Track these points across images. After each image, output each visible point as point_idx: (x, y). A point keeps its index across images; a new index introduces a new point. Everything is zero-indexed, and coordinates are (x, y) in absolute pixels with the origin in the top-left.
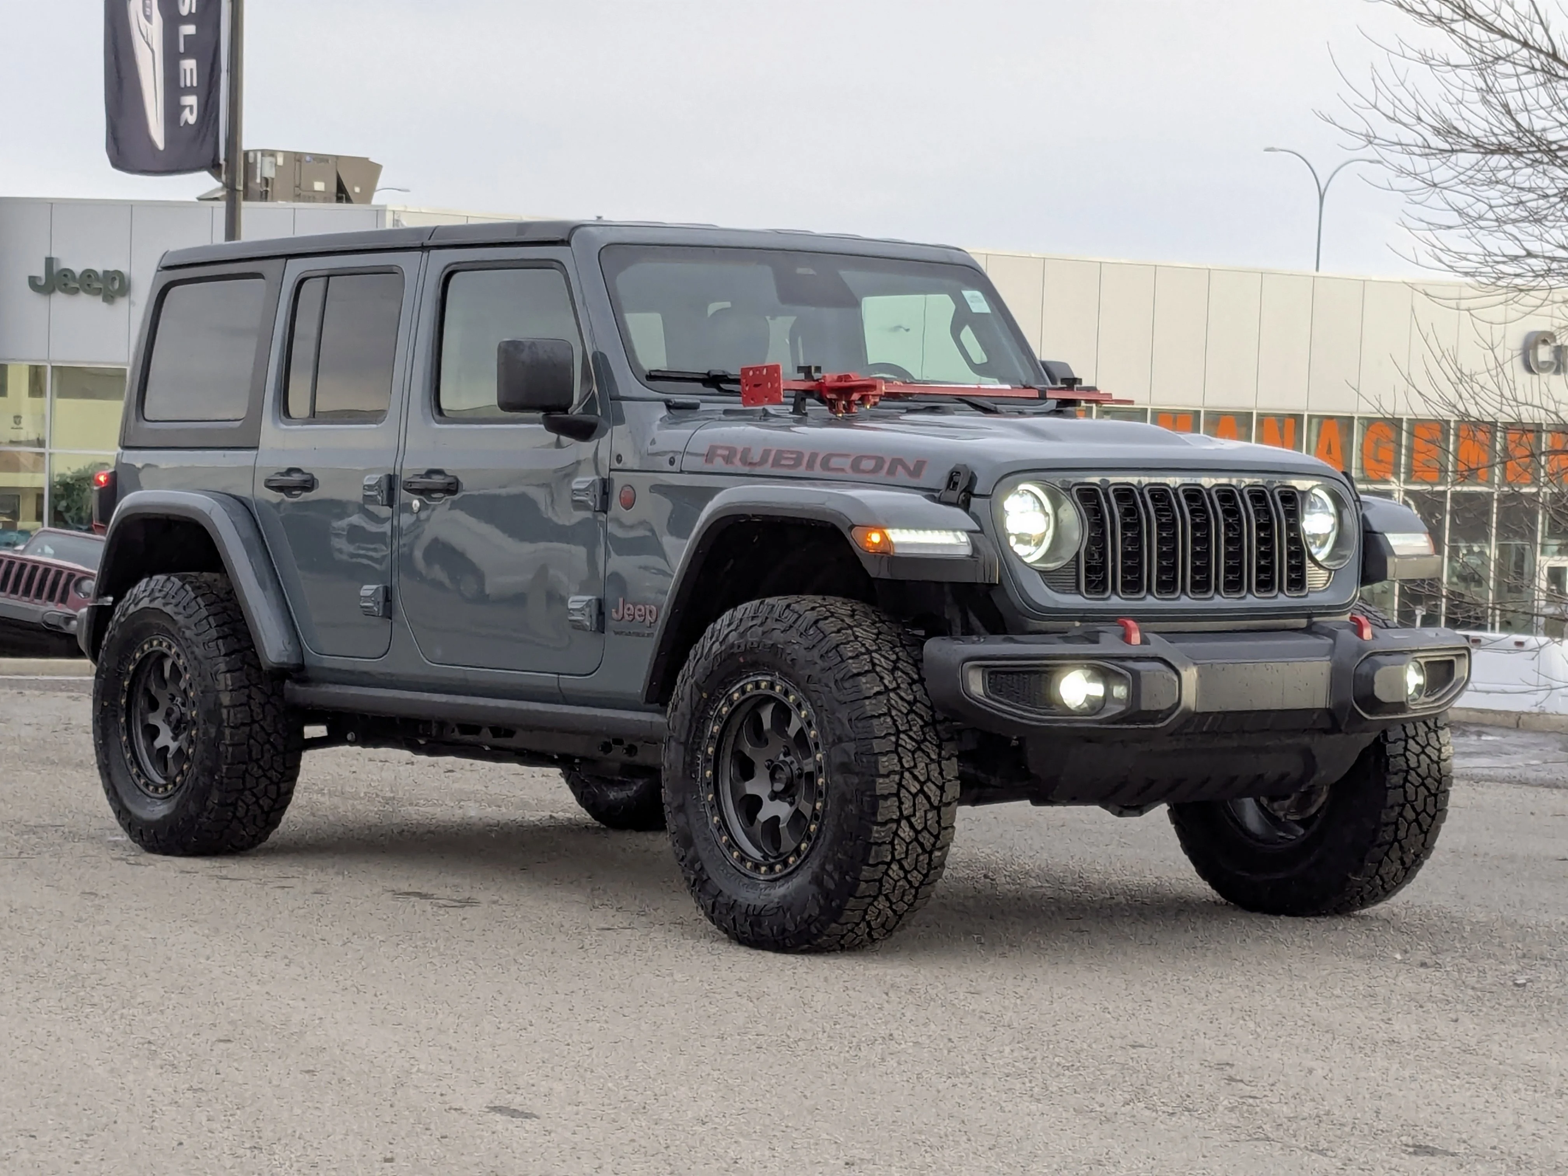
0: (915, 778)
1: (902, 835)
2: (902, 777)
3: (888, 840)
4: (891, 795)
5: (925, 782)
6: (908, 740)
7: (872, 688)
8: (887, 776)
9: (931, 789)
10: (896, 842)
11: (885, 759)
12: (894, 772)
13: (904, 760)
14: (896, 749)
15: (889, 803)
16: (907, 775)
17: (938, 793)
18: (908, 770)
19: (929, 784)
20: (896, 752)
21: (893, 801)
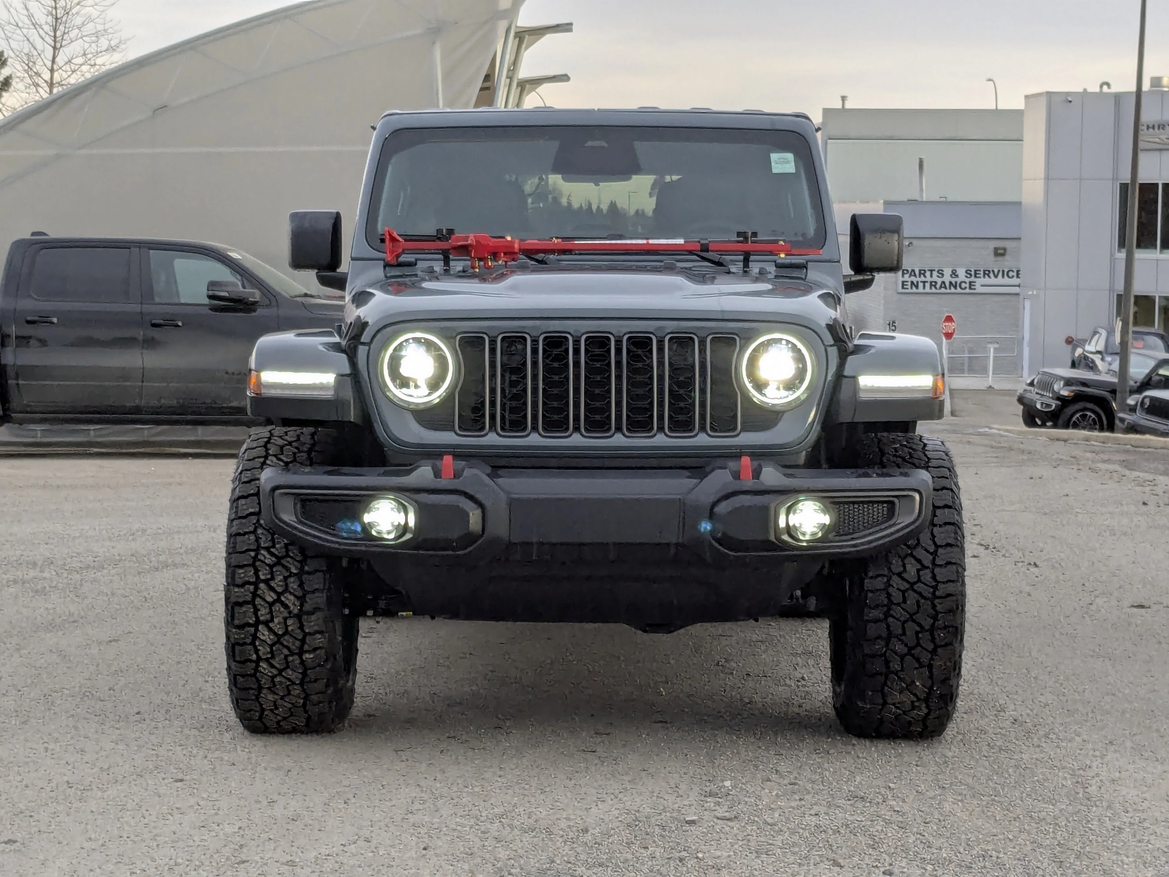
0: (272, 589)
1: (262, 637)
2: (257, 588)
3: (248, 641)
4: (246, 603)
5: (282, 593)
6: (268, 556)
7: (247, 509)
8: (242, 586)
9: (289, 599)
10: (257, 643)
11: (241, 571)
12: (249, 583)
13: (260, 573)
14: (254, 562)
15: (244, 609)
16: (262, 586)
17: (298, 603)
18: (263, 581)
19: (287, 595)
20: (253, 565)
21: (250, 608)
